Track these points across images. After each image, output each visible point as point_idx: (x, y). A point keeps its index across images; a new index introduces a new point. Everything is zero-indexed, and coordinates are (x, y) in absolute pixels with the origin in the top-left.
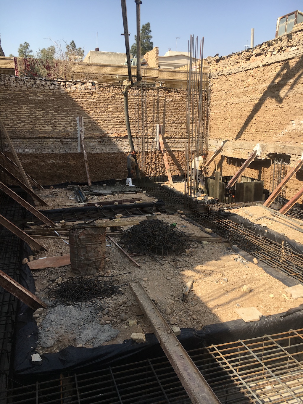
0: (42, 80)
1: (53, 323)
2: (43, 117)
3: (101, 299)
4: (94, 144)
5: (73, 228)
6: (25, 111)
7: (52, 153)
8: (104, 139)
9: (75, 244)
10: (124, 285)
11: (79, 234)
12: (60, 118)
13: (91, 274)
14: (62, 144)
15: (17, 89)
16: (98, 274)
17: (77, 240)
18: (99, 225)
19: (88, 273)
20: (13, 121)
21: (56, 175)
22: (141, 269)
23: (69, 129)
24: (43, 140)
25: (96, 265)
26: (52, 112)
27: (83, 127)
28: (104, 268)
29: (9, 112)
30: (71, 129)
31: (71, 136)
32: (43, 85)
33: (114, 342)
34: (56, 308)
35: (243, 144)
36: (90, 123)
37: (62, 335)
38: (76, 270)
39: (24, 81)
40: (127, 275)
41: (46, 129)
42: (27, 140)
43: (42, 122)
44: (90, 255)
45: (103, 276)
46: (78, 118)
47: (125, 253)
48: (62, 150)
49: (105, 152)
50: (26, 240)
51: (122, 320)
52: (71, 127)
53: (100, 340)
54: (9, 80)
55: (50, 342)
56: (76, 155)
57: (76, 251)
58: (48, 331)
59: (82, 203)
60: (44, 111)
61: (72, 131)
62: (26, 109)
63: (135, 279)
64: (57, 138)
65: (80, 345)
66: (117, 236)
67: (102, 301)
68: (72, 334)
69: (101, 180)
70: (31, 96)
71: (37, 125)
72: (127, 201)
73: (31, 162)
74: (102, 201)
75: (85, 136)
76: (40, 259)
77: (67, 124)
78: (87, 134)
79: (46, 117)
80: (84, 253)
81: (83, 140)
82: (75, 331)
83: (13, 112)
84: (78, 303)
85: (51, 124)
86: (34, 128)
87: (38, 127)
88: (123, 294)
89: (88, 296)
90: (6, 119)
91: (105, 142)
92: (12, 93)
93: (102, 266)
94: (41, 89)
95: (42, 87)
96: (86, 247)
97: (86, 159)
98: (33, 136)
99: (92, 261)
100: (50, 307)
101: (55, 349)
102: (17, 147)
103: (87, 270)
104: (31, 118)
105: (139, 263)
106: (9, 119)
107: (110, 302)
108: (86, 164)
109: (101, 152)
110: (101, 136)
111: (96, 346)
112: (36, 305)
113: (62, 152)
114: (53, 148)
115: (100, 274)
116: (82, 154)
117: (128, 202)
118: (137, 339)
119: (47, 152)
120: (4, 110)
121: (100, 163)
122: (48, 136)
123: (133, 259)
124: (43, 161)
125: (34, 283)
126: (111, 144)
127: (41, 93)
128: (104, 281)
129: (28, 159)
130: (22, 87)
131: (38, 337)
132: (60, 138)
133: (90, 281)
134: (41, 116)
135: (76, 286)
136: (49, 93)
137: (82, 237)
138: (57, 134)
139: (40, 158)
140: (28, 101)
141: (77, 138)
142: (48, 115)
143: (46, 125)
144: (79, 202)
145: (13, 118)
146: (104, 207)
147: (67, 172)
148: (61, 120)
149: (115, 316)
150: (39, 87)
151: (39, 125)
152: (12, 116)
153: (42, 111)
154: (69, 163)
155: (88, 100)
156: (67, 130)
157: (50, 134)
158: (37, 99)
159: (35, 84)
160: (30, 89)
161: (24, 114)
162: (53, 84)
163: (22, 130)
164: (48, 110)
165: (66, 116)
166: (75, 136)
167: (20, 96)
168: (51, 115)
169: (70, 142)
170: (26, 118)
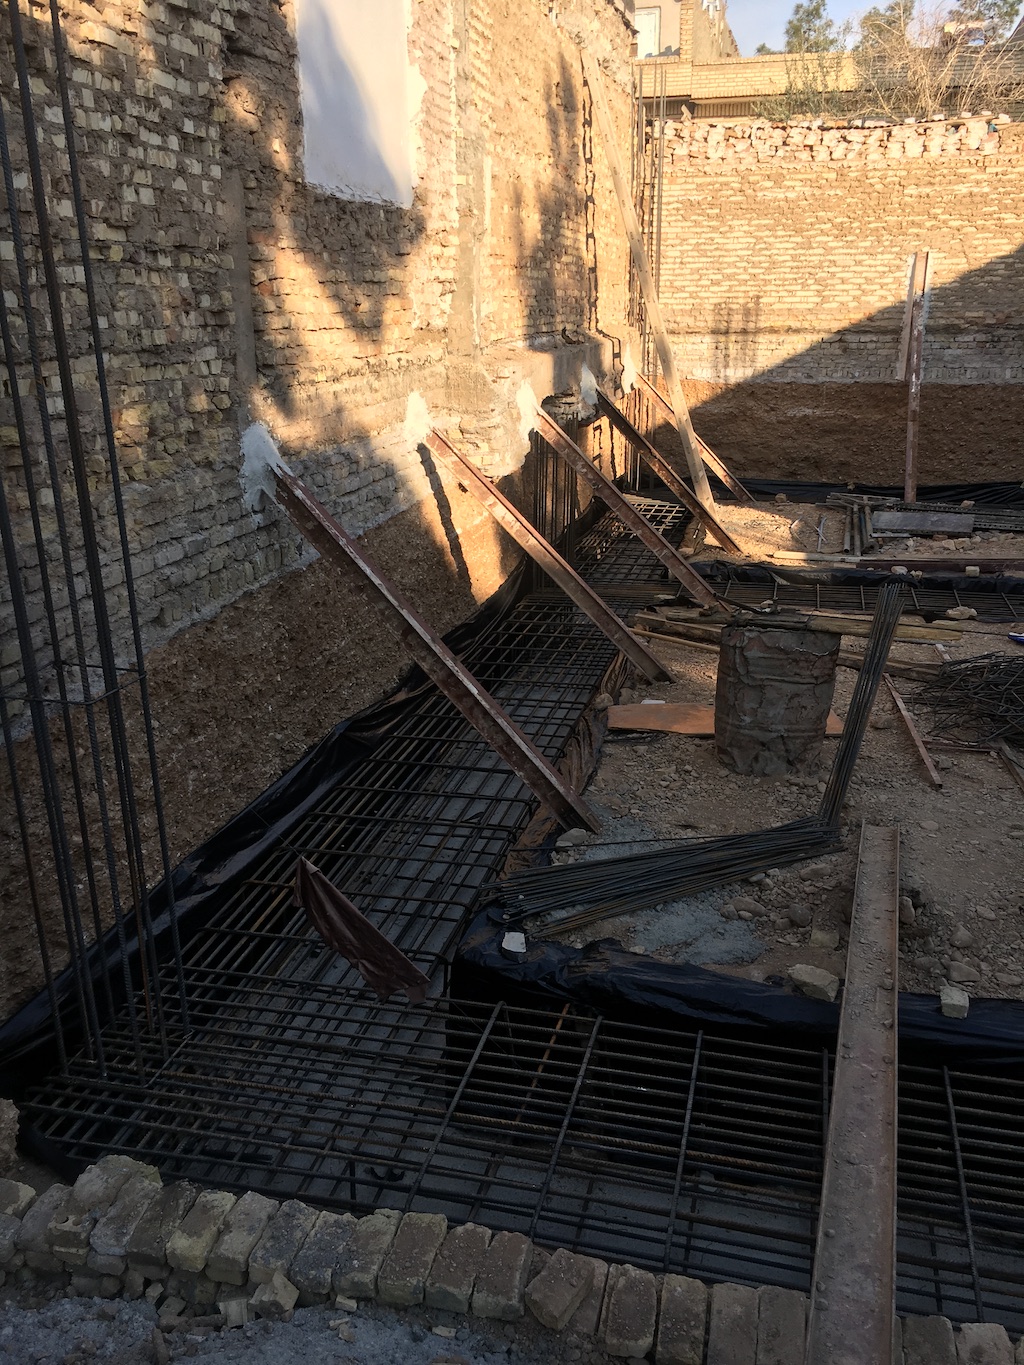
0: (809, 128)
2: (795, 258)
4: (959, 352)
5: (733, 623)
6: (737, 241)
7: (805, 381)
8: (1001, 331)
9: (733, 672)
11: (746, 641)
12: (849, 261)
13: (764, 775)
14: (845, 350)
15: (726, 168)
16: (788, 776)
17: (738, 661)
19: (757, 767)
20: (697, 277)
21: (806, 459)
22: (940, 794)
23: (876, 298)
25: (787, 751)
26: (825, 239)
27: (927, 292)
28: (817, 765)
29: (690, 248)
30: (883, 298)
31: (878, 323)
32: (811, 147)
33: (738, 972)
38: (726, 752)
39: (750, 137)
41: (798, 299)
42: (734, 338)
43: (787, 276)
44: (771, 715)
47: (915, 734)
48: (839, 374)
49: (998, 381)
50: (619, 641)
51: (793, 924)
52: (883, 292)
53: (699, 953)
54: (706, 140)
56: (888, 392)
57: (731, 696)
59: (853, 554)
60: (799, 239)
61: (886, 304)
62: (742, 234)
64: (829, 331)
66: (914, 675)
70: (766, 188)
71: (768, 288)
73: (736, 412)
74: (927, 556)
75: (932, 322)
76: (647, 702)
77: (868, 280)
78: (939, 314)
79: (802, 258)
80: (755, 706)
81: (917, 339)
83: (703, 247)
85: (817, 282)
86: (758, 298)
87: (773, 294)
90: (677, 272)
91: (1002, 345)
92: (709, 184)
94: (801, 160)
95: (805, 155)
96: (762, 687)
97: (914, 405)
98: (753, 326)
103: (756, 759)
108: (910, 424)
109: (983, 382)
110: (993, 321)
112: (572, 819)
113: (840, 381)
114: (812, 365)
116: (906, 385)
118: (806, 984)
119: (787, 380)
120: (678, 241)
121: (970, 421)
123: (929, 759)
124: (772, 409)
125: (597, 760)
127: (800, 176)
129: (728, 401)
130: (740, 160)
132: (838, 332)
134: (788, 258)
136: (825, 176)
137: (753, 653)
138: (829, 317)
139: (765, 397)
140: (753, 206)
141: (901, 329)
142: (811, 252)
143: (799, 287)
144: (846, 551)
145: (701, 265)
146: (927, 576)
147: (848, 448)
148: (852, 269)
149: (776, 904)
150: (797, 154)
151: (774, 288)
152: (697, 260)
153: (792, 239)
154: (857, 417)
155: (963, 189)
156: (868, 303)
157: (808, 317)
158: (781, 196)
159: (785, 144)
160: (764, 165)
161: (734, 253)
162: (844, 139)
163: (723, 306)
164: (811, 233)
165: (871, 251)
166: (891, 325)
167: (731, 192)
168: (821, 251)
169: (874, 345)
170: (738, 264)
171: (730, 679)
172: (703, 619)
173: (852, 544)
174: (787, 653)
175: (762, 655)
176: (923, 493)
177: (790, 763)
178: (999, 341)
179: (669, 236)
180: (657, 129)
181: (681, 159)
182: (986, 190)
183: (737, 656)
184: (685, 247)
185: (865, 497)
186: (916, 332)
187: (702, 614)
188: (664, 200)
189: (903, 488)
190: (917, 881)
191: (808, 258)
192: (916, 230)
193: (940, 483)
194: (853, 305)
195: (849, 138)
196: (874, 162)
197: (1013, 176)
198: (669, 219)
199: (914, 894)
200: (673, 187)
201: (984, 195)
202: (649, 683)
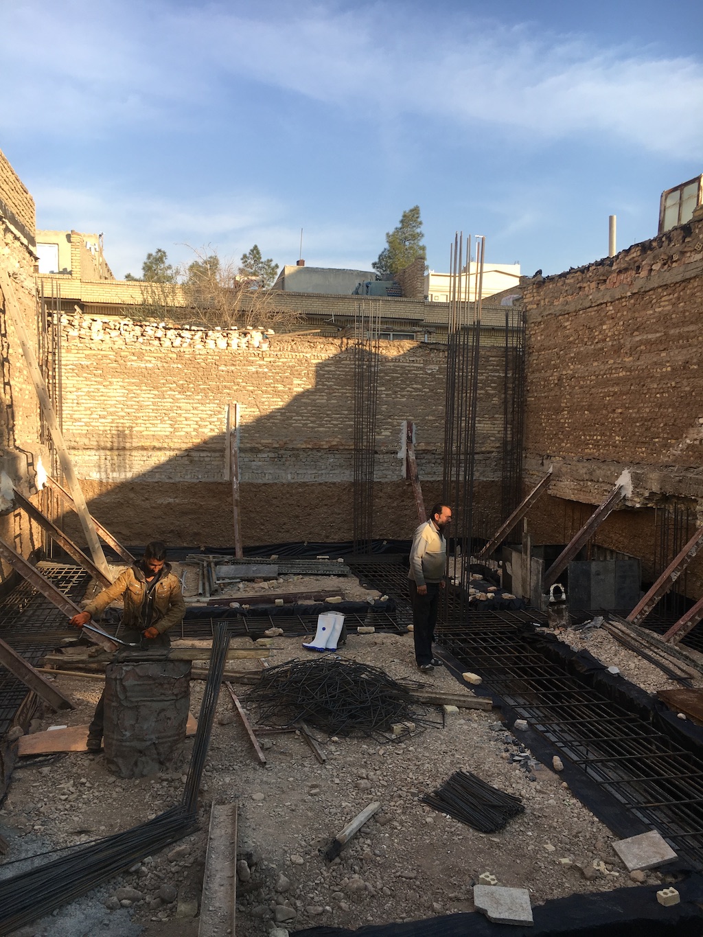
2: (155, 404)
4: (260, 463)
6: (116, 391)
7: (167, 480)
8: (283, 452)
9: (114, 699)
11: (124, 674)
12: (189, 407)
14: (191, 462)
15: (104, 346)
17: (118, 689)
19: (137, 771)
20: (89, 412)
22: (265, 770)
23: (209, 430)
24: (150, 453)
25: (158, 754)
26: (173, 393)
29: (84, 394)
30: (212, 430)
31: (209, 446)
32: (159, 339)
35: (594, 471)
36: (255, 416)
39: (119, 329)
41: (159, 429)
42: (117, 452)
43: (151, 414)
44: (145, 727)
48: (189, 476)
49: (284, 481)
51: (163, 901)
52: (212, 427)
54: (89, 329)
56: (222, 488)
57: (113, 718)
59: (205, 596)
61: (214, 434)
62: (119, 387)
64: (179, 449)
66: (246, 680)
70: (133, 361)
71: (139, 421)
72: (307, 596)
75: (242, 446)
77: (203, 419)
78: (246, 441)
79: (159, 404)
80: (133, 722)
83: (92, 394)
85: (170, 419)
86: (132, 427)
87: (143, 425)
90: (76, 409)
91: (284, 460)
92: (94, 355)
93: (175, 755)
94: (154, 345)
95: (156, 342)
96: (137, 708)
97: (236, 496)
98: (130, 445)
99: (148, 743)
102: (95, 466)
103: (136, 764)
105: (267, 753)
106: (83, 409)
108: (235, 508)
109: (276, 481)
110: (277, 446)
113: (190, 481)
114: (171, 470)
116: (230, 483)
117: (310, 598)
119: (156, 480)
120: (74, 389)
121: (271, 505)
122: (160, 445)
123: (257, 743)
124: (147, 499)
126: (299, 464)
127: (155, 355)
130: (114, 343)
132: (186, 450)
134: (151, 403)
136: (171, 355)
137: (129, 683)
138: (180, 441)
139: (142, 491)
140: (125, 371)
141: (225, 449)
142: (165, 400)
143: (159, 422)
144: (200, 594)
145: (92, 405)
146: (252, 608)
147: (198, 524)
148: (192, 412)
149: (150, 887)
150: (150, 342)
151: (143, 422)
152: (89, 401)
153: (152, 392)
154: (202, 504)
155: (253, 369)
156: (203, 433)
157: (166, 440)
158: (143, 365)
159: (142, 335)
160: (130, 347)
161: (115, 399)
162: (180, 335)
163: (109, 432)
164: (164, 389)
165: (203, 402)
166: (218, 446)
167: (109, 361)
168: (171, 400)
169: (209, 459)
170: (117, 406)
171: (114, 704)
172: (92, 659)
173: (204, 589)
174: (154, 679)
175: (136, 683)
176: (248, 551)
177: (161, 763)
178: (282, 457)
179: (68, 385)
180: (55, 318)
181: (74, 338)
182: (266, 370)
183: (118, 686)
184: (80, 393)
185: (211, 556)
186: (233, 451)
187: (90, 656)
188: (63, 363)
189: (234, 549)
190: (250, 845)
191: (163, 404)
192: (228, 391)
193: (257, 544)
194: (194, 433)
195: (182, 335)
196: (199, 350)
197: (280, 364)
198: (67, 375)
199: (248, 856)
200: (69, 355)
201: (265, 373)
202: (54, 712)
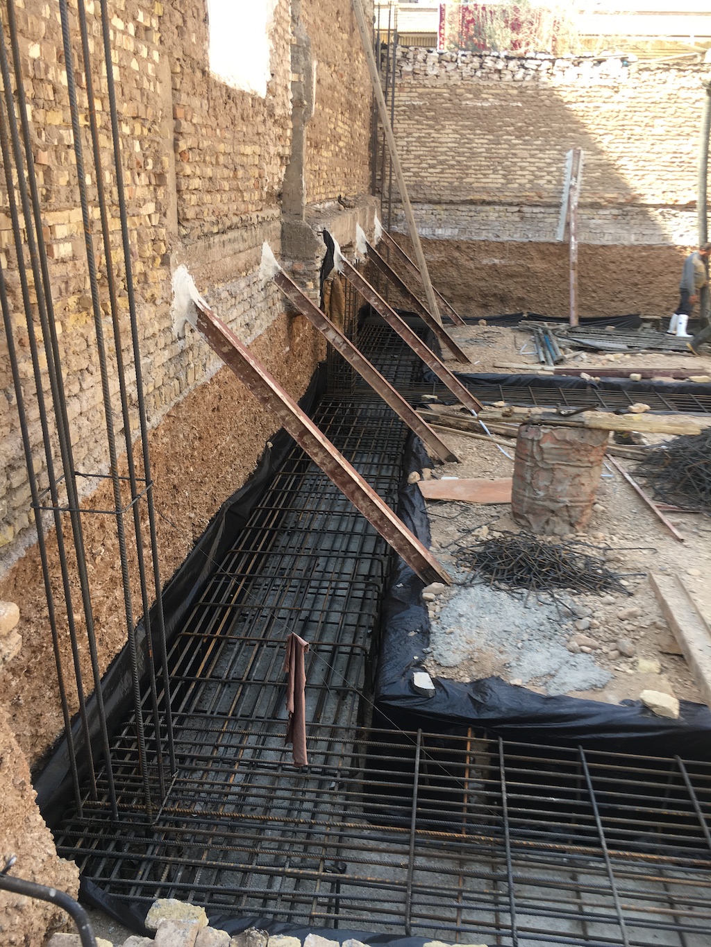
0: (498, 57)
1: (463, 620)
2: (488, 150)
3: (574, 594)
4: (600, 222)
5: (528, 423)
6: (448, 136)
7: (494, 239)
8: (629, 208)
9: (529, 459)
10: (635, 575)
11: (542, 436)
12: (526, 154)
13: (554, 534)
14: (522, 218)
15: (440, 83)
16: (572, 536)
17: (535, 450)
18: (593, 424)
19: (548, 528)
20: (419, 161)
21: (495, 295)
22: (686, 547)
23: (545, 182)
24: (479, 208)
25: (570, 516)
26: (509, 137)
27: (580, 178)
28: (588, 525)
29: (414, 140)
30: (549, 182)
31: (545, 200)
32: (499, 71)
33: (598, 698)
34: (471, 590)
36: (600, 165)
37: (480, 650)
38: (522, 517)
39: (456, 61)
40: (645, 552)
41: (490, 180)
42: (444, 207)
43: (483, 163)
44: (559, 489)
45: (585, 544)
46: (570, 154)
47: (648, 500)
48: (518, 235)
49: (626, 243)
50: (420, 432)
51: (622, 654)
52: (549, 178)
53: (564, 684)
54: (425, 61)
55: (452, 658)
56: (552, 249)
57: (528, 477)
58: (451, 633)
59: (548, 365)
60: (491, 137)
61: (551, 186)
62: (451, 131)
63: (667, 566)
64: (511, 204)
65: (517, 682)
66: (629, 455)
67: (576, 599)
68: (501, 652)
69: (602, 315)
70: (468, 99)
71: (470, 171)
72: (665, 373)
73: (446, 260)
74: (599, 366)
75: (582, 200)
76: (444, 478)
77: (540, 169)
78: (587, 195)
79: (493, 151)
80: (547, 484)
81: (574, 212)
82: (508, 648)
83: (423, 140)
84: (519, 591)
85: (504, 169)
86: (462, 178)
87: (473, 176)
88: (630, 594)
89: (546, 580)
90: (405, 157)
91: (629, 217)
92: (428, 94)
93: (584, 520)
94: (493, 80)
95: (496, 76)
96: (553, 470)
97: (574, 258)
98: (458, 198)
99: (561, 505)
100: (458, 584)
101: (462, 673)
102: (421, 222)
103: (547, 522)
104: (460, 154)
105: (680, 530)
106: (412, 157)
107: (594, 605)
108: (572, 271)
109: (616, 243)
110: (622, 201)
111: (553, 692)
112: (430, 575)
113: (518, 240)
114: (499, 228)
115: (578, 538)
116: (565, 246)
117: (668, 376)
118: (655, 706)
119: (482, 238)
120: (405, 135)
121: (607, 270)
122: (490, 199)
123: (667, 519)
124: (472, 259)
125: (428, 527)
126: (646, 222)
127: (491, 91)
128: (586, 556)
129: (440, 252)
130: (449, 77)
131: (428, 639)
132: (518, 205)
133: (554, 550)
134: (483, 150)
135: (519, 552)
136: (511, 91)
137: (546, 445)
138: (512, 194)
139: (467, 250)
140: (459, 112)
142: (499, 146)
143: (491, 172)
144: (543, 362)
145: (422, 153)
146: (602, 381)
147: (523, 288)
148: (528, 160)
149: (605, 639)
150: (489, 75)
151: (474, 172)
152: (419, 149)
153: (486, 137)
154: (530, 266)
155: (605, 106)
156: (539, 185)
158: (480, 105)
159: (481, 67)
160: (467, 82)
161: (445, 145)
162: (523, 66)
164: (500, 133)
165: (542, 148)
166: (554, 201)
167: (443, 101)
168: (506, 146)
169: (541, 215)
170: (448, 153)
171: (528, 464)
172: (506, 418)
173: (546, 357)
174: (571, 445)
175: (553, 446)
176: (582, 321)
177: (572, 525)
178: (627, 215)
180: (391, 52)
181: (407, 73)
183: (534, 447)
184: (410, 139)
185: (543, 323)
186: (572, 207)
188: (396, 103)
189: (570, 317)
191: (497, 151)
192: (572, 134)
195: (526, 66)
198: (399, 118)
200: (401, 94)
202: (442, 464)
